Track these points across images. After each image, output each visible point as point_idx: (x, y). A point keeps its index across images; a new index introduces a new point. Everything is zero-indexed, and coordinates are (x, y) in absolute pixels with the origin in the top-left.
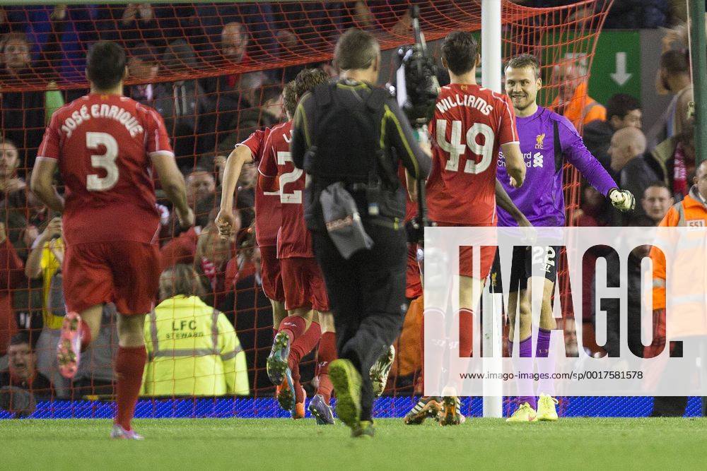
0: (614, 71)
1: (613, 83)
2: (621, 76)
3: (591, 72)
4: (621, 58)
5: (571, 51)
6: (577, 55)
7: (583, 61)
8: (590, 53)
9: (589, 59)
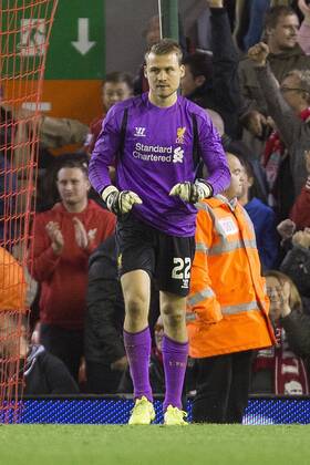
0: (76, 40)
1: (75, 52)
2: (83, 45)
3: (51, 40)
4: (83, 25)
5: (27, 17)
6: (34, 21)
7: (41, 28)
8: (48, 19)
9: (47, 26)
